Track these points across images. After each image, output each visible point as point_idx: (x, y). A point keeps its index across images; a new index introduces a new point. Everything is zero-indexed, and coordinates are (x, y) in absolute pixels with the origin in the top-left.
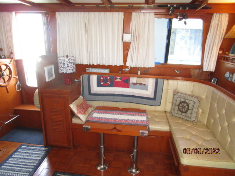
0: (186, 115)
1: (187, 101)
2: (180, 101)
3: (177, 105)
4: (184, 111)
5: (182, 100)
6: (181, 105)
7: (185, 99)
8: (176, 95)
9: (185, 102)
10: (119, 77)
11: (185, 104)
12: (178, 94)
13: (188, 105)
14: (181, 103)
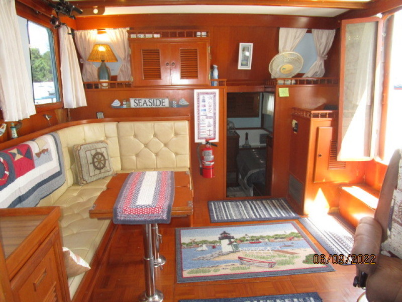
0: (106, 169)
1: (99, 151)
2: (92, 155)
3: (91, 163)
4: (102, 166)
5: (93, 152)
6: (95, 160)
7: (96, 149)
8: (81, 150)
9: (97, 154)
10: (15, 151)
11: (100, 156)
12: (82, 147)
13: (102, 155)
14: (94, 157)
